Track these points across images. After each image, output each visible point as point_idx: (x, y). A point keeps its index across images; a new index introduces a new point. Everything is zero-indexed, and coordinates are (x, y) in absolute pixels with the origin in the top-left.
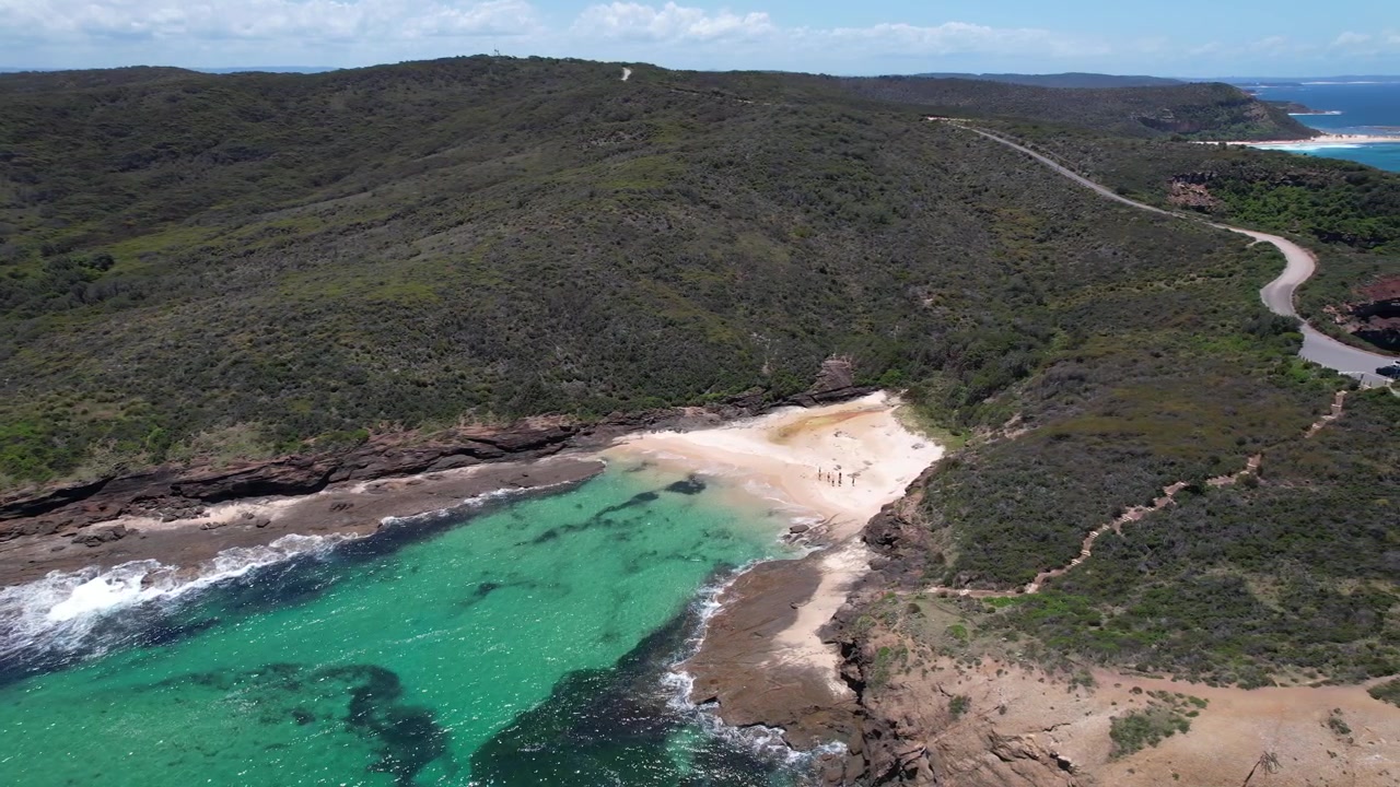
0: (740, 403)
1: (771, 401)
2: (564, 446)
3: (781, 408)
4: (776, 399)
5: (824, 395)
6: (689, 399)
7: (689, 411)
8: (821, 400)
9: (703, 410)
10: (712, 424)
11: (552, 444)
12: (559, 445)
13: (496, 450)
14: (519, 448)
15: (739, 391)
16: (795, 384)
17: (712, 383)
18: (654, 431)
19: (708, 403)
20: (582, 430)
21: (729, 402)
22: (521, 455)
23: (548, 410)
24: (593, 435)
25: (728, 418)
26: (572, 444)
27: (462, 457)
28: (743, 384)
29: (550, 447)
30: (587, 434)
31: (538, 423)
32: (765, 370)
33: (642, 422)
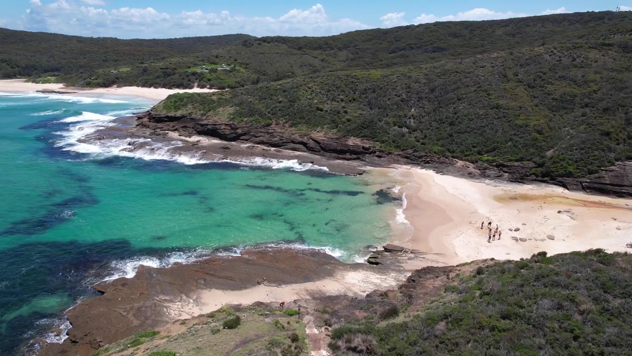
0: (505, 169)
1: (537, 176)
2: (358, 159)
3: (544, 185)
4: (543, 176)
5: (596, 186)
6: (466, 156)
7: (460, 163)
8: (589, 188)
9: (471, 166)
10: (471, 176)
11: (350, 155)
12: (355, 156)
13: (318, 147)
14: (330, 150)
15: (510, 160)
16: (571, 169)
17: (494, 150)
18: (423, 167)
19: (480, 163)
20: (377, 153)
21: (497, 166)
22: (328, 154)
23: (366, 136)
24: (382, 159)
25: (488, 177)
26: (364, 159)
27: (301, 146)
28: (518, 157)
29: (348, 156)
30: (379, 157)
31: (352, 141)
32: (549, 153)
33: (421, 160)
